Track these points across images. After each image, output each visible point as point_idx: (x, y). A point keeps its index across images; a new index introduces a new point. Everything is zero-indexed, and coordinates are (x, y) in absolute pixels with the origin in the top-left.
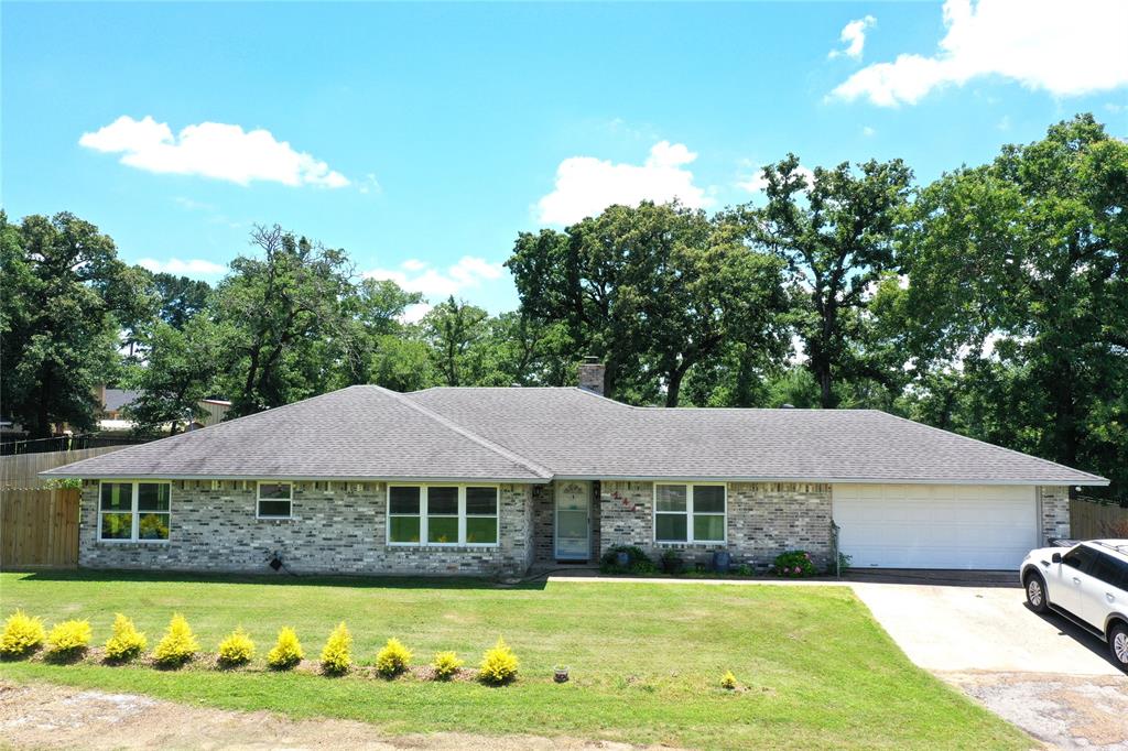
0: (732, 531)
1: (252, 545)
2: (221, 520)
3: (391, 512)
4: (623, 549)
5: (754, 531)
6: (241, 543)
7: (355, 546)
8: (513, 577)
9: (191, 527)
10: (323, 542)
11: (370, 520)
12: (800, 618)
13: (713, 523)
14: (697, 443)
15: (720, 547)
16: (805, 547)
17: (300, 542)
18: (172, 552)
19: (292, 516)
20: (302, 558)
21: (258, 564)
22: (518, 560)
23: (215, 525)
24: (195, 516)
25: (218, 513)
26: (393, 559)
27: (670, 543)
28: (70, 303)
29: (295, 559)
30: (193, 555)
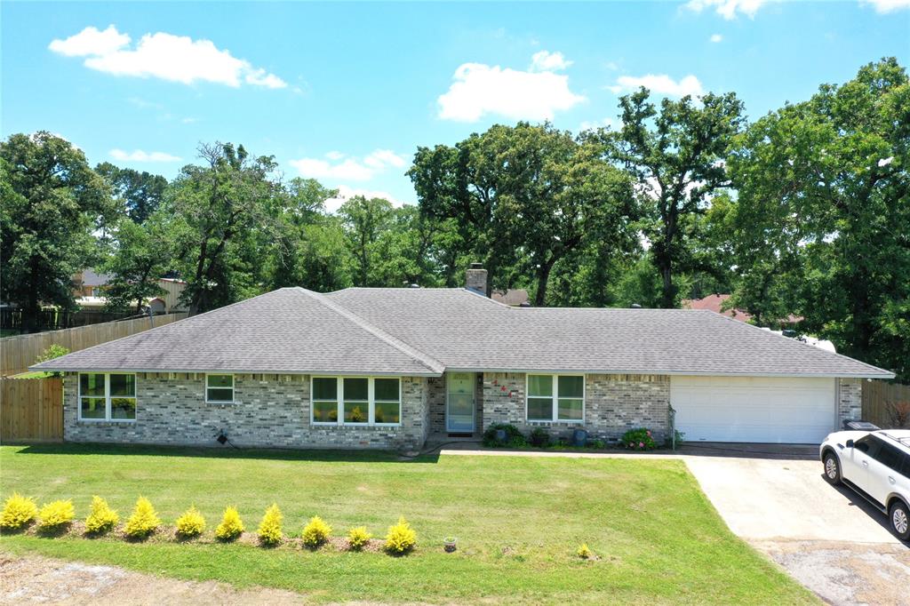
0: (589, 412)
1: (203, 424)
2: (177, 404)
3: (314, 398)
4: (500, 427)
5: (606, 412)
6: (194, 422)
7: (286, 425)
8: (412, 450)
9: (153, 410)
10: (260, 422)
11: (297, 404)
12: (642, 490)
13: (573, 406)
14: (562, 340)
15: (579, 425)
16: (647, 425)
17: (241, 422)
18: (138, 429)
19: (234, 401)
20: (242, 435)
21: (208, 439)
22: (416, 437)
23: (172, 408)
24: (156, 401)
25: (175, 398)
26: (316, 436)
27: (539, 421)
28: (51, 207)
29: (238, 435)
30: (156, 431)
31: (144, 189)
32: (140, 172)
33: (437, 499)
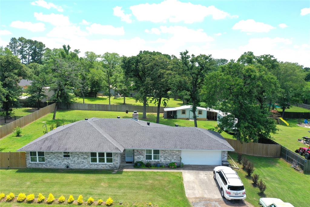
0: (161, 158)
1: (62, 163)
2: (56, 158)
3: (91, 157)
4: (138, 162)
5: (165, 159)
6: (60, 163)
7: (84, 163)
8: (116, 170)
9: (49, 160)
10: (77, 163)
11: (87, 158)
12: (169, 183)
13: (157, 156)
14: (155, 138)
15: (158, 161)
16: (175, 161)
17: (72, 163)
18: (46, 165)
19: (70, 158)
20: (73, 166)
21: (64, 167)
22: (117, 166)
23: (54, 159)
24: (50, 158)
26: (91, 166)
27: (148, 160)
29: (71, 166)
30: (50, 165)
31: (35, 46)
32: (34, 41)
33: (120, 187)
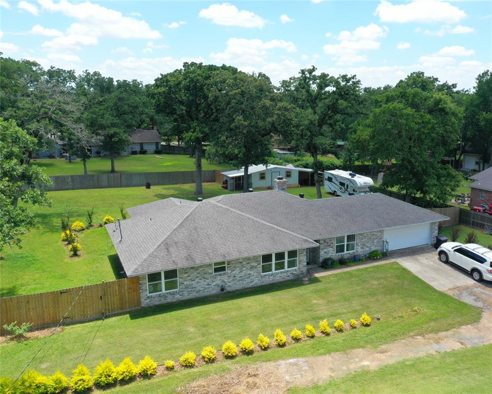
0: (357, 247)
1: (213, 284)
2: (200, 278)
3: (262, 263)
4: (327, 259)
5: (363, 246)
6: (208, 285)
9: (188, 283)
10: (239, 278)
11: (256, 267)
13: (352, 245)
15: (353, 252)
16: (376, 248)
17: (230, 280)
18: (181, 293)
19: (227, 271)
20: (232, 286)
21: (215, 291)
22: (303, 272)
23: (197, 280)
24: (189, 278)
25: (199, 275)
26: (264, 279)
27: (340, 254)
29: (229, 286)
30: (189, 293)
